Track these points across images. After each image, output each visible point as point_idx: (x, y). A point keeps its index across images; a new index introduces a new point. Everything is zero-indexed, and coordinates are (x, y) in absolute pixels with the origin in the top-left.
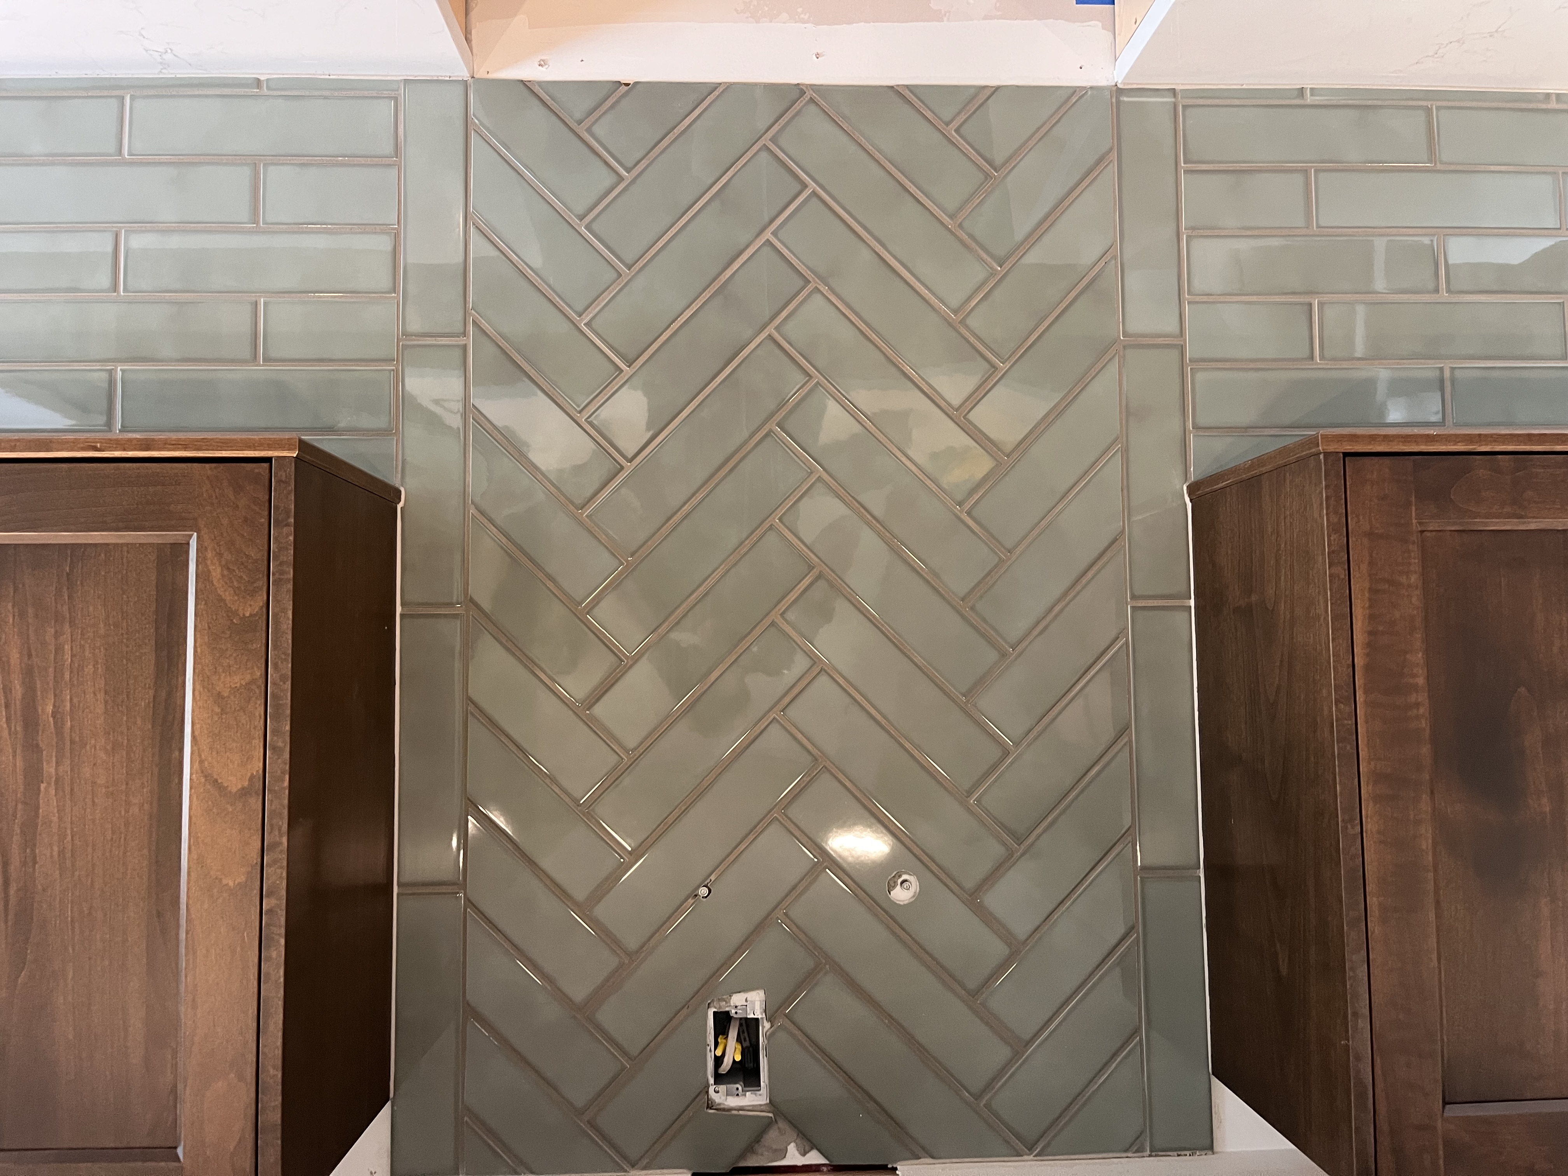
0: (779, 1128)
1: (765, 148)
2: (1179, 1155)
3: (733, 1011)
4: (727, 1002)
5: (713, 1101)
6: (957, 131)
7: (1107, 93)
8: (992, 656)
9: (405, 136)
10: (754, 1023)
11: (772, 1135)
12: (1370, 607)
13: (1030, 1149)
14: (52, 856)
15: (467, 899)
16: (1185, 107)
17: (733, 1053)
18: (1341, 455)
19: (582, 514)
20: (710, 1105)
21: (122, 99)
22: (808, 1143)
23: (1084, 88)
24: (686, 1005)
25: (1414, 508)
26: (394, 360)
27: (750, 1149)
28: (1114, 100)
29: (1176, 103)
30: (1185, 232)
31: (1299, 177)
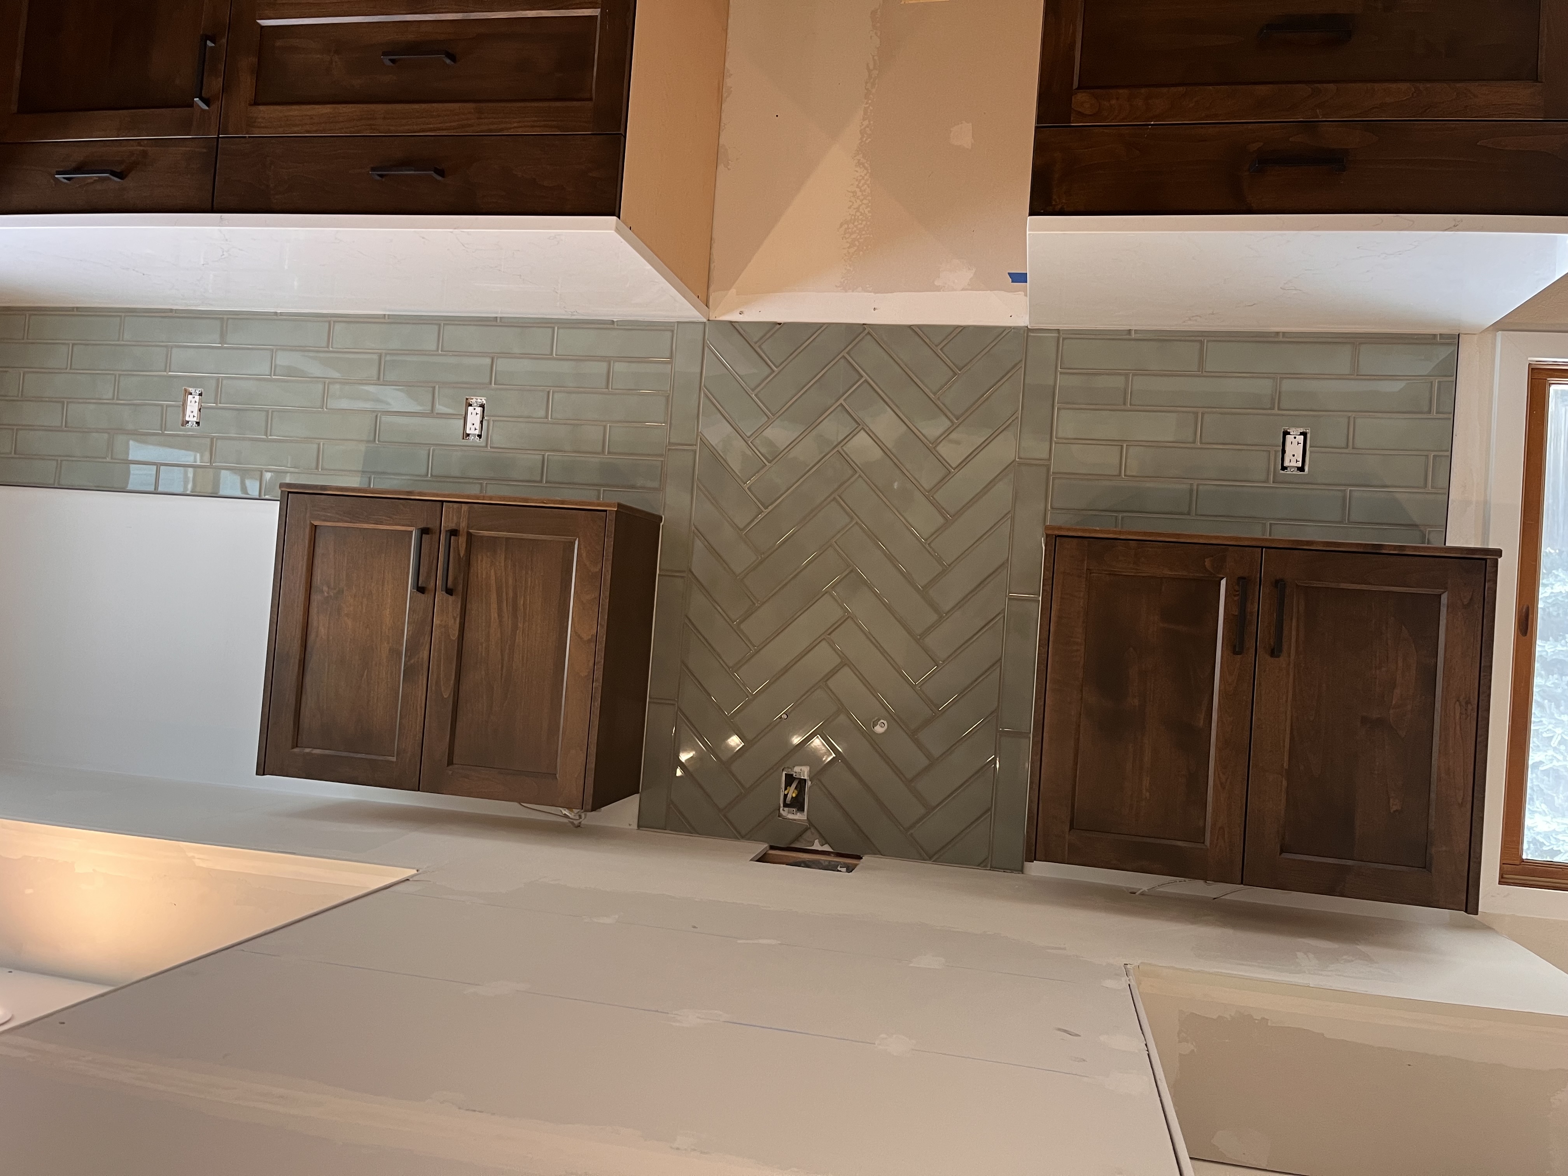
0: (811, 831)
1: (844, 357)
2: (1004, 872)
3: (794, 774)
4: (792, 770)
5: (782, 815)
6: (941, 349)
7: (1022, 332)
8: (935, 617)
9: (676, 348)
10: (804, 781)
11: (808, 833)
12: (1061, 605)
13: (930, 858)
14: (519, 659)
15: (678, 707)
16: (1064, 339)
17: (792, 793)
18: (1054, 536)
19: (742, 533)
20: (780, 815)
21: (554, 328)
22: (825, 841)
23: (1010, 327)
24: (772, 768)
25: (1086, 562)
26: (663, 455)
27: (797, 839)
28: (1025, 334)
29: (1059, 337)
30: (1057, 405)
31: (1123, 378)
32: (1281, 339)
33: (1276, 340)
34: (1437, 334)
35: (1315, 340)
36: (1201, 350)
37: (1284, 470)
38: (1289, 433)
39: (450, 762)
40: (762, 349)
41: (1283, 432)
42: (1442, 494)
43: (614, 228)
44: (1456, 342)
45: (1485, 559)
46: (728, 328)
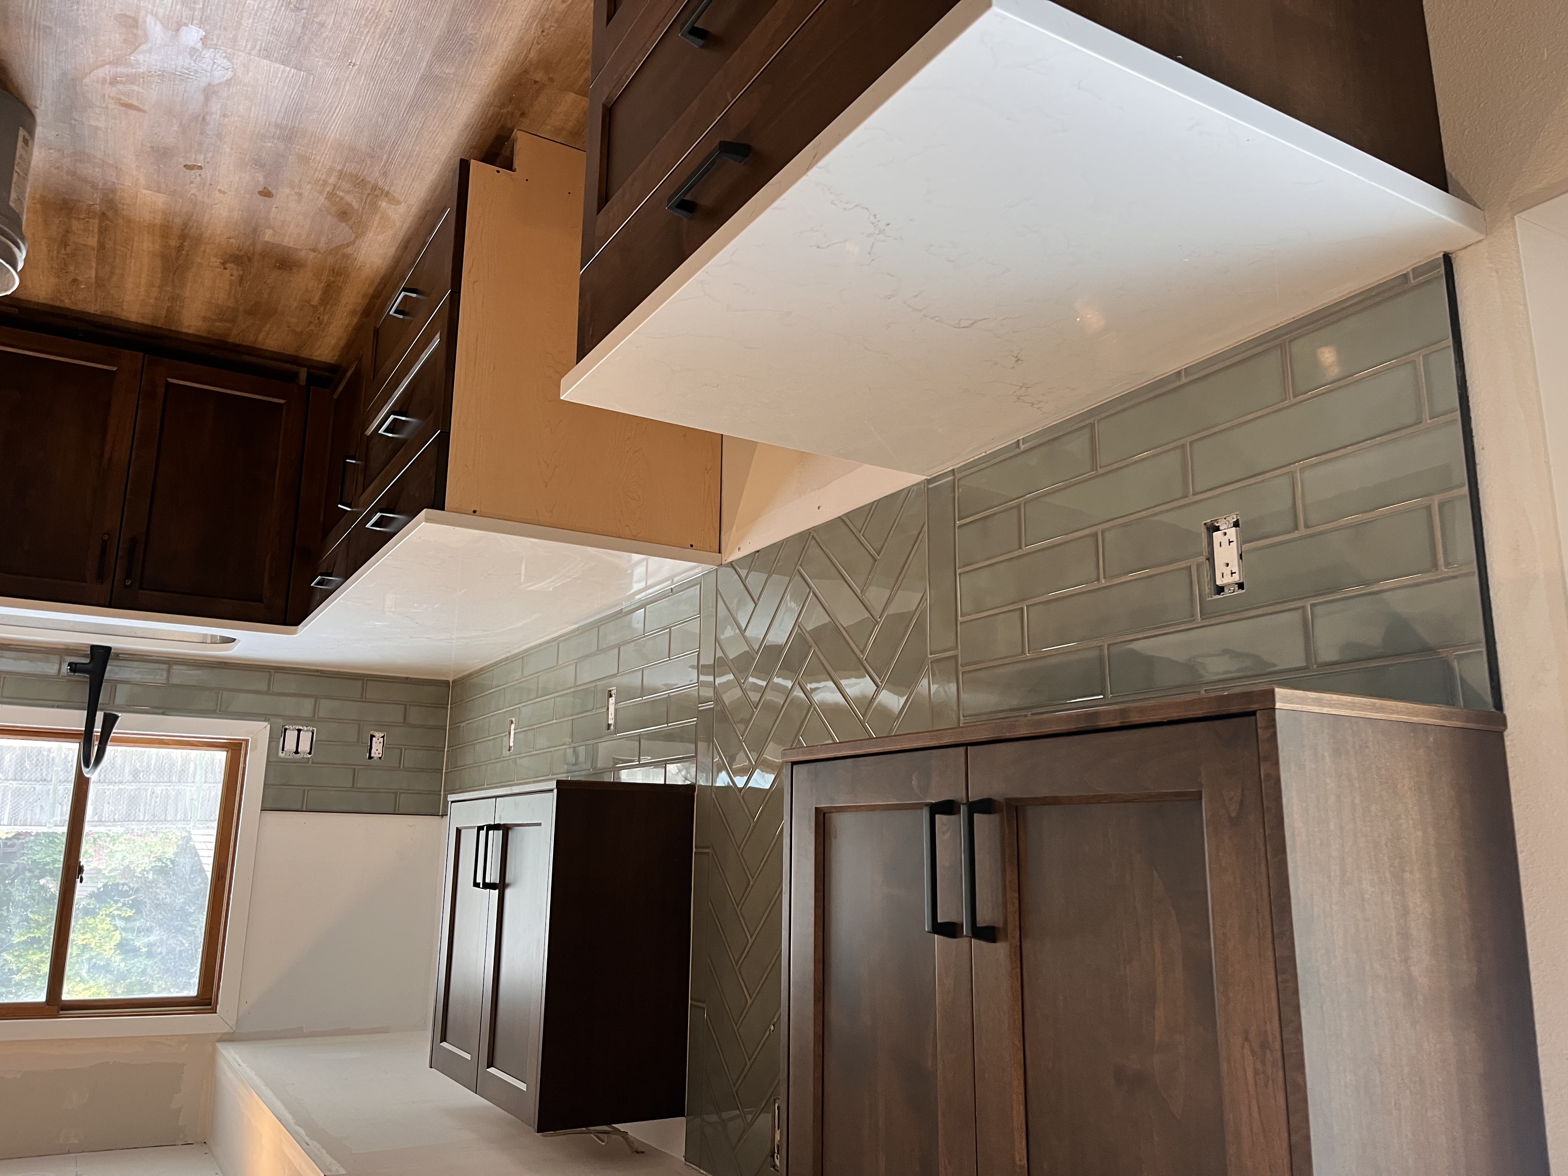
1: (798, 571)
6: (863, 535)
7: (922, 485)
21: (645, 607)
23: (913, 486)
28: (926, 489)
29: (954, 480)
30: (958, 571)
31: (1015, 511)
32: (1184, 380)
33: (1178, 384)
34: (1407, 272)
35: (1228, 363)
36: (1092, 439)
37: (1219, 594)
38: (1217, 529)
39: (490, 1064)
40: (750, 581)
41: (1208, 529)
42: (1466, 575)
43: (427, 520)
44: (1442, 270)
45: (1254, 713)
46: (730, 569)
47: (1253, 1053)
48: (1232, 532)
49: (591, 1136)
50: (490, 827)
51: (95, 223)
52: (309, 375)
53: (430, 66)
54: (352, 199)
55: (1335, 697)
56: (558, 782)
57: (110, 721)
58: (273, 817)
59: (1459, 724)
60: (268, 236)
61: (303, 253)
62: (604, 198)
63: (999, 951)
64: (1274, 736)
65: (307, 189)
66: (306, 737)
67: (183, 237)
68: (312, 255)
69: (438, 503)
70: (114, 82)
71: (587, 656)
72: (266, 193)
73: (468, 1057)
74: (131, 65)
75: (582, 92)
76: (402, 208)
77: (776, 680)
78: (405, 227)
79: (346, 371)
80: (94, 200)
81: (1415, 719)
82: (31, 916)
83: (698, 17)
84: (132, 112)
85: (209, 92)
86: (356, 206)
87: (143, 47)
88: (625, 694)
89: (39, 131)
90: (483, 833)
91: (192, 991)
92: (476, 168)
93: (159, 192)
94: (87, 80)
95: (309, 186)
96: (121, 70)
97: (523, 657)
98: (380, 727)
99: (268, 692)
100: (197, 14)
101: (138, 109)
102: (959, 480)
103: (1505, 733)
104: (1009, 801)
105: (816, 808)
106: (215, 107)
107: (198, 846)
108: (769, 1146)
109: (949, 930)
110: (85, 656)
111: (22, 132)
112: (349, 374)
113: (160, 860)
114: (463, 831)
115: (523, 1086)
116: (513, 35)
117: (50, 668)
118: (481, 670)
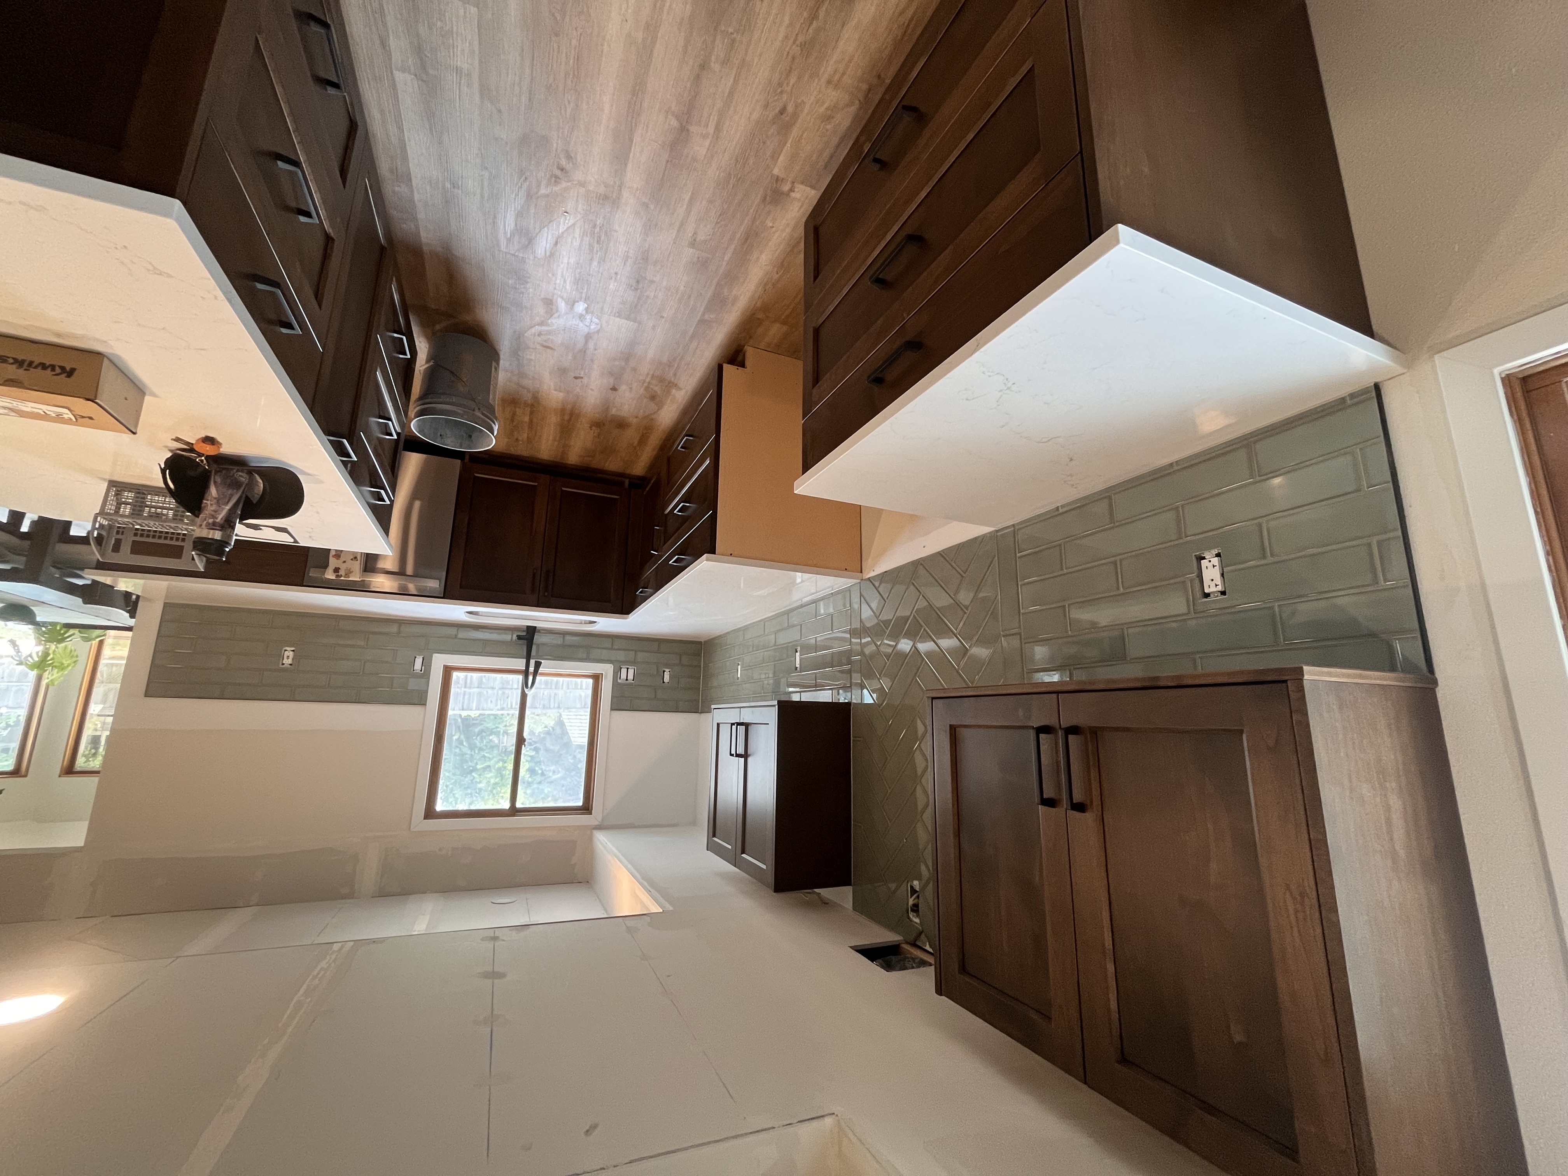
3: (914, 887)
4: (913, 883)
5: (910, 917)
6: (954, 562)
7: (993, 534)
9: (853, 600)
10: (918, 893)
20: (908, 917)
27: (917, 938)
28: (996, 535)
29: (1014, 530)
30: (1020, 583)
31: (1058, 548)
32: (1176, 468)
33: (1173, 470)
34: (1345, 397)
35: (1207, 457)
36: (1111, 505)
37: (1207, 598)
38: (1204, 558)
39: (743, 852)
40: (880, 589)
41: (1197, 558)
42: (1404, 587)
43: (707, 560)
44: (1374, 394)
45: (1285, 681)
46: (868, 582)
47: (1294, 898)
48: (1215, 561)
49: (800, 895)
50: (738, 724)
51: (528, 410)
52: (630, 483)
53: (703, 314)
54: (657, 389)
55: (1338, 670)
56: (778, 702)
57: (538, 665)
58: (616, 713)
59: (1410, 685)
60: (614, 411)
61: (631, 419)
62: (816, 380)
63: (1088, 818)
64: (1303, 698)
65: (635, 385)
66: (631, 672)
67: (571, 415)
68: (635, 420)
69: (712, 551)
70: (540, 334)
71: (782, 629)
72: (614, 389)
73: (730, 847)
74: (549, 325)
75: (784, 323)
76: (683, 392)
77: (886, 642)
78: (685, 401)
79: (650, 479)
80: (527, 397)
81: (1385, 683)
82: (486, 755)
83: (880, 273)
84: (548, 350)
85: (588, 337)
86: (659, 393)
87: (556, 315)
88: (806, 648)
89: (501, 362)
90: (734, 727)
91: (580, 803)
92: (726, 367)
93: (560, 392)
94: (526, 335)
95: (636, 384)
96: (544, 328)
97: (746, 628)
98: (668, 666)
99: (612, 649)
100: (584, 295)
101: (551, 348)
102: (1018, 530)
103: (1437, 689)
104: (1090, 728)
105: (950, 725)
106: (591, 345)
107: (565, 721)
108: (905, 906)
109: (1050, 803)
110: (524, 631)
111: (494, 364)
112: (652, 482)
113: (546, 727)
114: (721, 725)
115: (764, 867)
116: (748, 294)
117: (507, 637)
118: (720, 636)
